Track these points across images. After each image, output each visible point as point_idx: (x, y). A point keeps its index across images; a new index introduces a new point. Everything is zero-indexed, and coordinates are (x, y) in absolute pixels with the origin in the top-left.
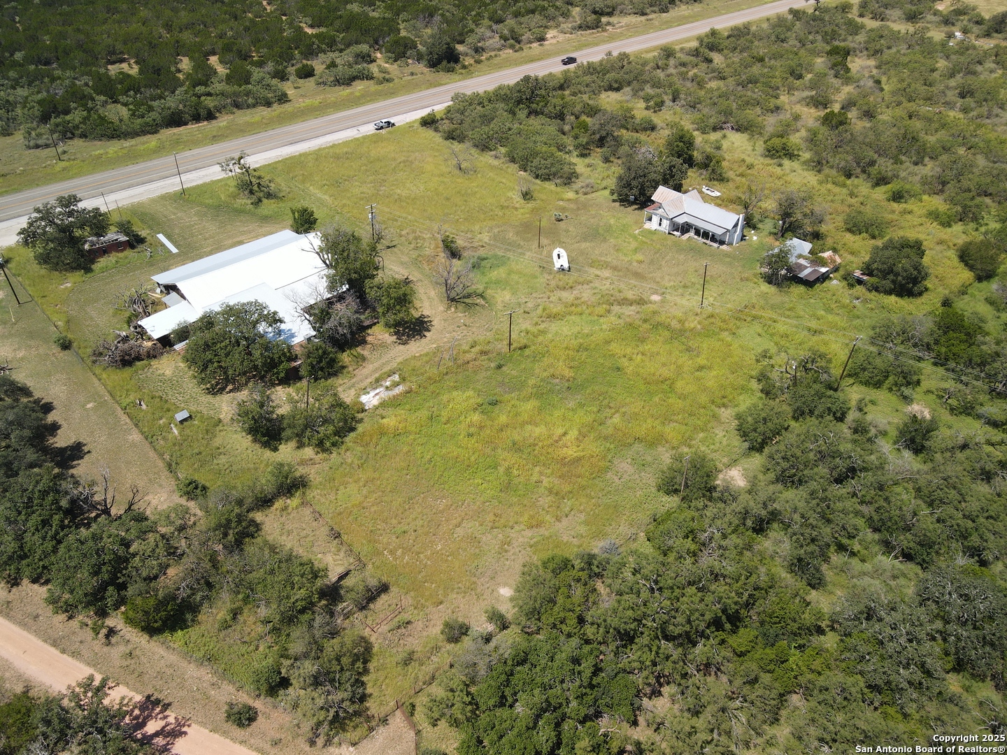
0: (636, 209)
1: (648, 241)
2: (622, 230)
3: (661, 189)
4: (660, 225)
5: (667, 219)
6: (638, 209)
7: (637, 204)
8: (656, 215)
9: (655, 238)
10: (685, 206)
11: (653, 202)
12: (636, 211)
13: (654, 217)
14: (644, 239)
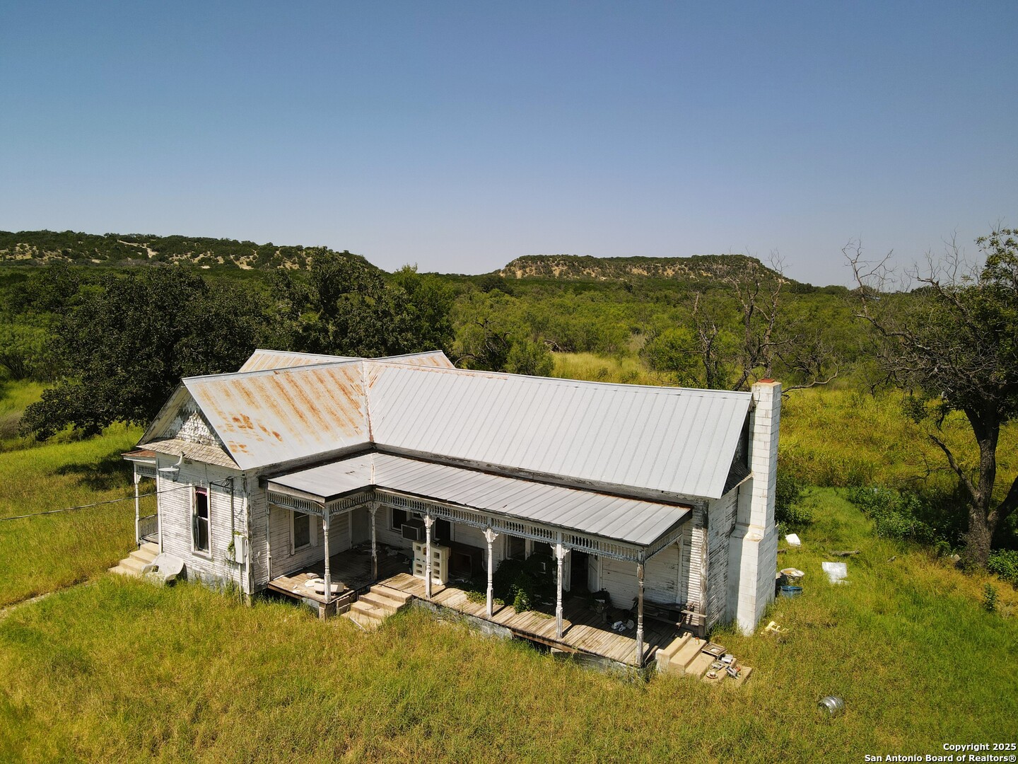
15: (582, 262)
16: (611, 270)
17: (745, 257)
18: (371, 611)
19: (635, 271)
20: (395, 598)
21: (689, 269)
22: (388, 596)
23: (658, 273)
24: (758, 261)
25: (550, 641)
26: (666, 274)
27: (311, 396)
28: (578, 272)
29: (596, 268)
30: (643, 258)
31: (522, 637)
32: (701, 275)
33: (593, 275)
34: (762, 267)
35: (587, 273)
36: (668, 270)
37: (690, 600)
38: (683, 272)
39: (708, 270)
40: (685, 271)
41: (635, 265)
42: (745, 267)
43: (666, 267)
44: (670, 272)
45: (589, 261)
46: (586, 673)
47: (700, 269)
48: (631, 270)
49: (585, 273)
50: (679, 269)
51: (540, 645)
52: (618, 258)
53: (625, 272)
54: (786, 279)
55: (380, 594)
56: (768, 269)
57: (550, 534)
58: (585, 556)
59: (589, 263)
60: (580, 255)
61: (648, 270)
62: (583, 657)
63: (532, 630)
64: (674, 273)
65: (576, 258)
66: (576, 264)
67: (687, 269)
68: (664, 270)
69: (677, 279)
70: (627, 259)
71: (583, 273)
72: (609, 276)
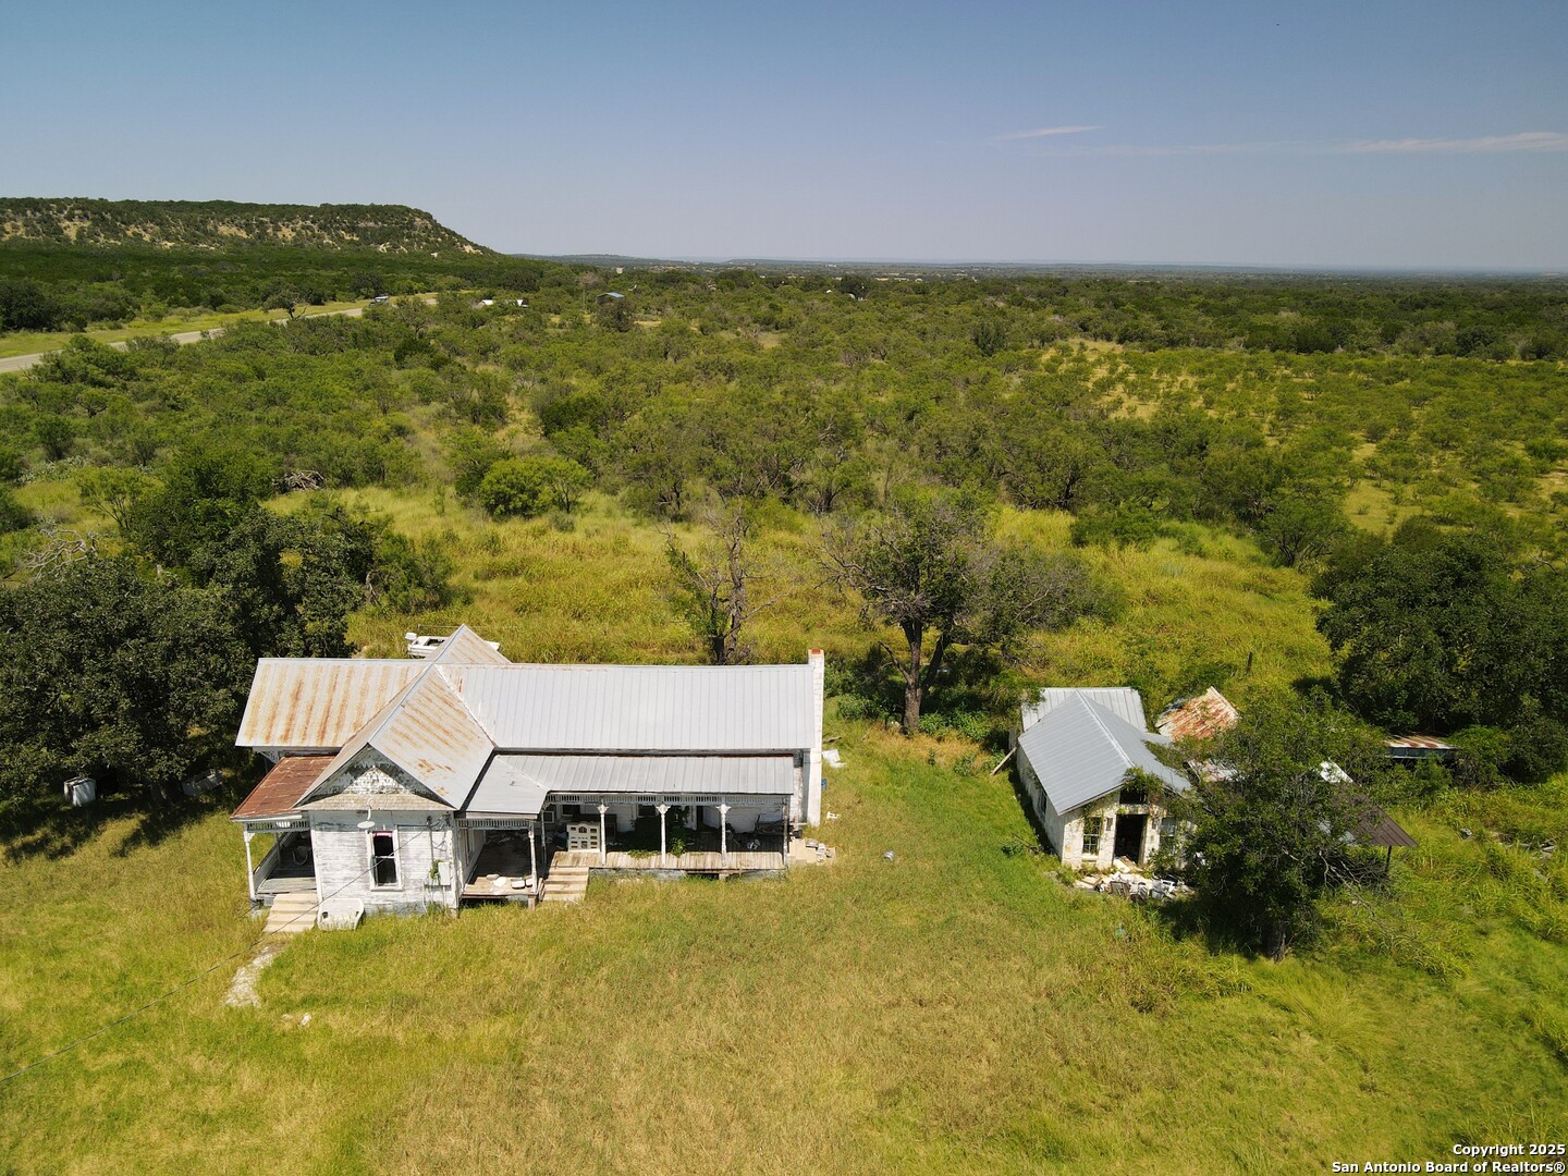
0: (134, 840)
1: (375, 1025)
2: (125, 1030)
3: (273, 674)
4: (385, 872)
5: (429, 823)
6: (152, 834)
7: (118, 811)
8: (339, 823)
9: (398, 972)
10: (477, 711)
11: (258, 765)
12: (144, 853)
13: (324, 844)
14: (337, 1020)
15: (120, 213)
16: (179, 228)
17: (408, 210)
18: (566, 889)
19: (224, 230)
20: (582, 874)
21: (320, 228)
22: (569, 874)
23: (267, 234)
24: (428, 217)
25: (717, 870)
26: (280, 236)
27: (437, 720)
28: (114, 232)
29: (150, 225)
30: (231, 204)
31: (694, 874)
32: (341, 239)
33: (147, 238)
34: (437, 226)
35: (134, 233)
36: (284, 228)
37: (792, 816)
38: (310, 233)
39: (352, 229)
40: (313, 231)
41: (222, 220)
42: (411, 226)
43: (280, 224)
44: (287, 233)
45: (132, 211)
46: (755, 882)
47: (338, 228)
48: (216, 228)
49: (129, 233)
50: (303, 227)
51: (712, 875)
52: (182, 203)
53: (205, 232)
54: (475, 246)
55: (561, 874)
56: (446, 230)
57: (715, 799)
58: (702, 807)
59: (134, 214)
60: (112, 198)
61: (248, 228)
62: (748, 873)
63: (700, 866)
64: (294, 234)
65: (103, 204)
66: (108, 216)
67: (315, 227)
68: (277, 229)
69: (302, 246)
70: (201, 206)
71: (125, 235)
72: (177, 239)
